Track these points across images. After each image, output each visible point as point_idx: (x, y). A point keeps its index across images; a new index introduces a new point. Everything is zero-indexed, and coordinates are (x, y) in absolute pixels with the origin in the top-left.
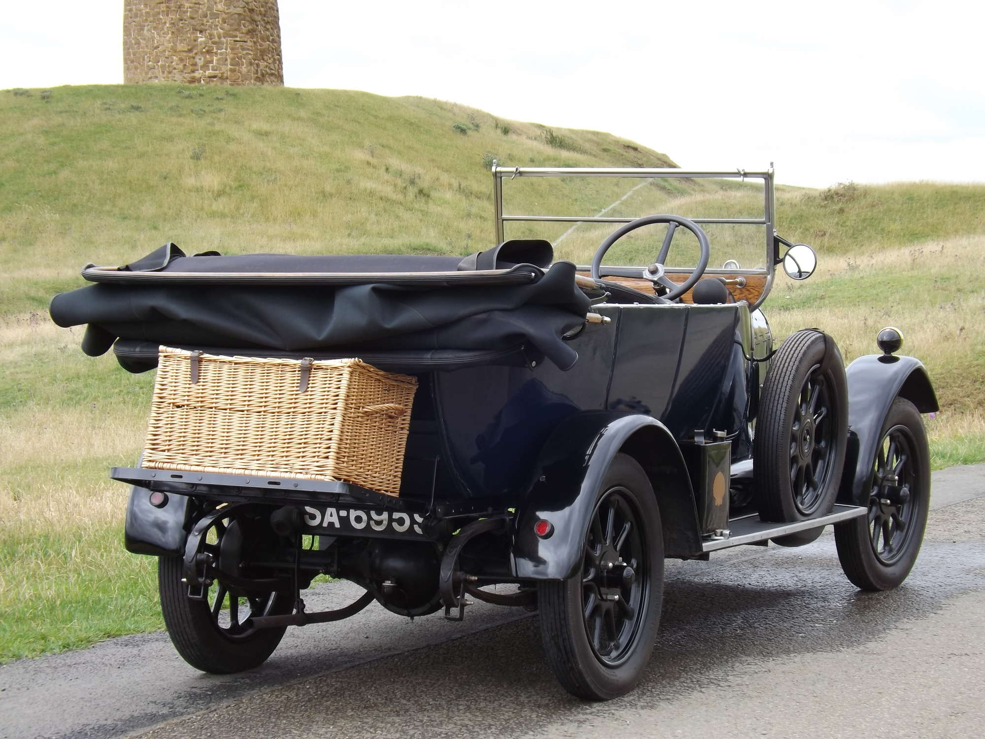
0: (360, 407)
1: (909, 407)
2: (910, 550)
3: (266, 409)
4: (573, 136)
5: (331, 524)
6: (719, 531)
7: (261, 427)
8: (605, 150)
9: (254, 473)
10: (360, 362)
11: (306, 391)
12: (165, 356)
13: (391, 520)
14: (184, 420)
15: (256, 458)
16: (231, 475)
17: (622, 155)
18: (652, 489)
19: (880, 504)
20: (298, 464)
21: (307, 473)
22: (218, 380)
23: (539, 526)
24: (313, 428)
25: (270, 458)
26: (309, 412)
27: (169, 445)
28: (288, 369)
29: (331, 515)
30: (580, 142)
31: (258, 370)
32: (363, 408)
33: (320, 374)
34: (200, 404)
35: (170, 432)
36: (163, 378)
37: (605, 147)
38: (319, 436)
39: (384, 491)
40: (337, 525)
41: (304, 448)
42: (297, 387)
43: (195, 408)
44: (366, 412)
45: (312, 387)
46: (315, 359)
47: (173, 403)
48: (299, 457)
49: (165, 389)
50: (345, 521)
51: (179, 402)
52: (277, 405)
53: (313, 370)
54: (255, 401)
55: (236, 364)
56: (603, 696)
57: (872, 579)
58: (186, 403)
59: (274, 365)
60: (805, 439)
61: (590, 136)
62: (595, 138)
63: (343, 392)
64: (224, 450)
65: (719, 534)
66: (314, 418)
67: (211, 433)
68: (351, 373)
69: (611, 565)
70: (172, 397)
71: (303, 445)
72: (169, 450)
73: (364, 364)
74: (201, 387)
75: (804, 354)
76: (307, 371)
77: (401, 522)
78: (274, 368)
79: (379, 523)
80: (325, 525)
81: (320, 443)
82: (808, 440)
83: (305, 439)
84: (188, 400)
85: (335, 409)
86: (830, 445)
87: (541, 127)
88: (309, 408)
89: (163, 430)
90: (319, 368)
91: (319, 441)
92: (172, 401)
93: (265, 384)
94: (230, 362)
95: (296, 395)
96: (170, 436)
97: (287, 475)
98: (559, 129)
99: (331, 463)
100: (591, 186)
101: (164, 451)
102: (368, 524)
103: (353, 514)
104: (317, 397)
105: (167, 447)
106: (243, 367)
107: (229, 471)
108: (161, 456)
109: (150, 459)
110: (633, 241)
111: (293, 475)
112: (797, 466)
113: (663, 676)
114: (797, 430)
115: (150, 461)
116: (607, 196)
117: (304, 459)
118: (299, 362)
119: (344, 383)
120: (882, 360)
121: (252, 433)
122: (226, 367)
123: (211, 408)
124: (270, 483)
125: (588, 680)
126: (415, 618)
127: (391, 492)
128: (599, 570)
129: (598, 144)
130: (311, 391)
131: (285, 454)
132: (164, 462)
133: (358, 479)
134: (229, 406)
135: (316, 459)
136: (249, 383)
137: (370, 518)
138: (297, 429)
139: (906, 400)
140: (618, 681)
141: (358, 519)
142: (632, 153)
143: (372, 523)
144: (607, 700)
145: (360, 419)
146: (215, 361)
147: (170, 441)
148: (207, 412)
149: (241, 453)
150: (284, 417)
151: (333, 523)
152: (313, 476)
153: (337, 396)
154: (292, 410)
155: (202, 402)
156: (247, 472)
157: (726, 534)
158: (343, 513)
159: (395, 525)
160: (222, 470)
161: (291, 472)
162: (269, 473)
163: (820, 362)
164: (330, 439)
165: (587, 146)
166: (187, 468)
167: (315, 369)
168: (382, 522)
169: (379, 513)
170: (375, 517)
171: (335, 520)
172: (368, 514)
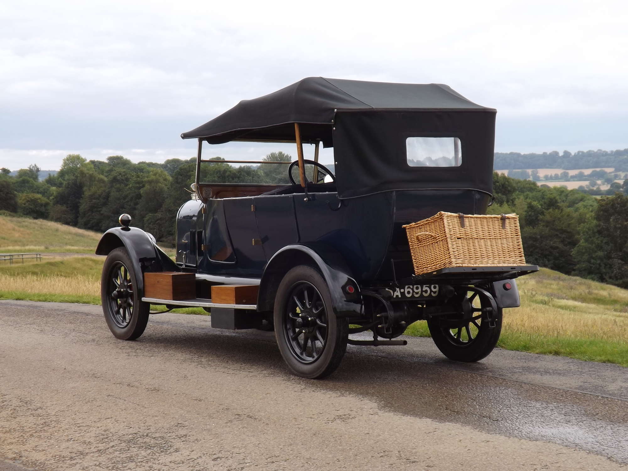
3: (492, 237)
5: (397, 296)
7: (492, 245)
11: (505, 229)
12: (446, 216)
13: (422, 291)
28: (496, 219)
29: (397, 292)
34: (467, 237)
36: (448, 226)
38: (515, 248)
40: (400, 296)
42: (501, 227)
47: (457, 237)
48: (510, 257)
49: (451, 231)
50: (403, 294)
51: (459, 236)
52: (495, 235)
54: (487, 234)
55: (476, 218)
58: (462, 237)
63: (519, 228)
70: (456, 234)
71: (510, 252)
72: (461, 258)
74: (466, 229)
77: (426, 291)
78: (491, 219)
79: (417, 293)
80: (395, 296)
84: (462, 235)
85: (516, 235)
88: (507, 236)
89: (456, 249)
90: (508, 218)
93: (489, 226)
94: (474, 218)
95: (501, 230)
99: (524, 259)
103: (407, 290)
104: (509, 231)
109: (456, 263)
117: (513, 258)
118: (500, 216)
119: (518, 224)
122: (472, 219)
123: (472, 238)
130: (507, 228)
134: (478, 237)
136: (483, 226)
137: (413, 291)
141: (409, 293)
143: (414, 293)
148: (471, 240)
151: (398, 295)
153: (517, 230)
158: (402, 290)
159: (424, 293)
168: (418, 292)
169: (417, 288)
170: (416, 291)
171: (399, 294)
172: (413, 289)
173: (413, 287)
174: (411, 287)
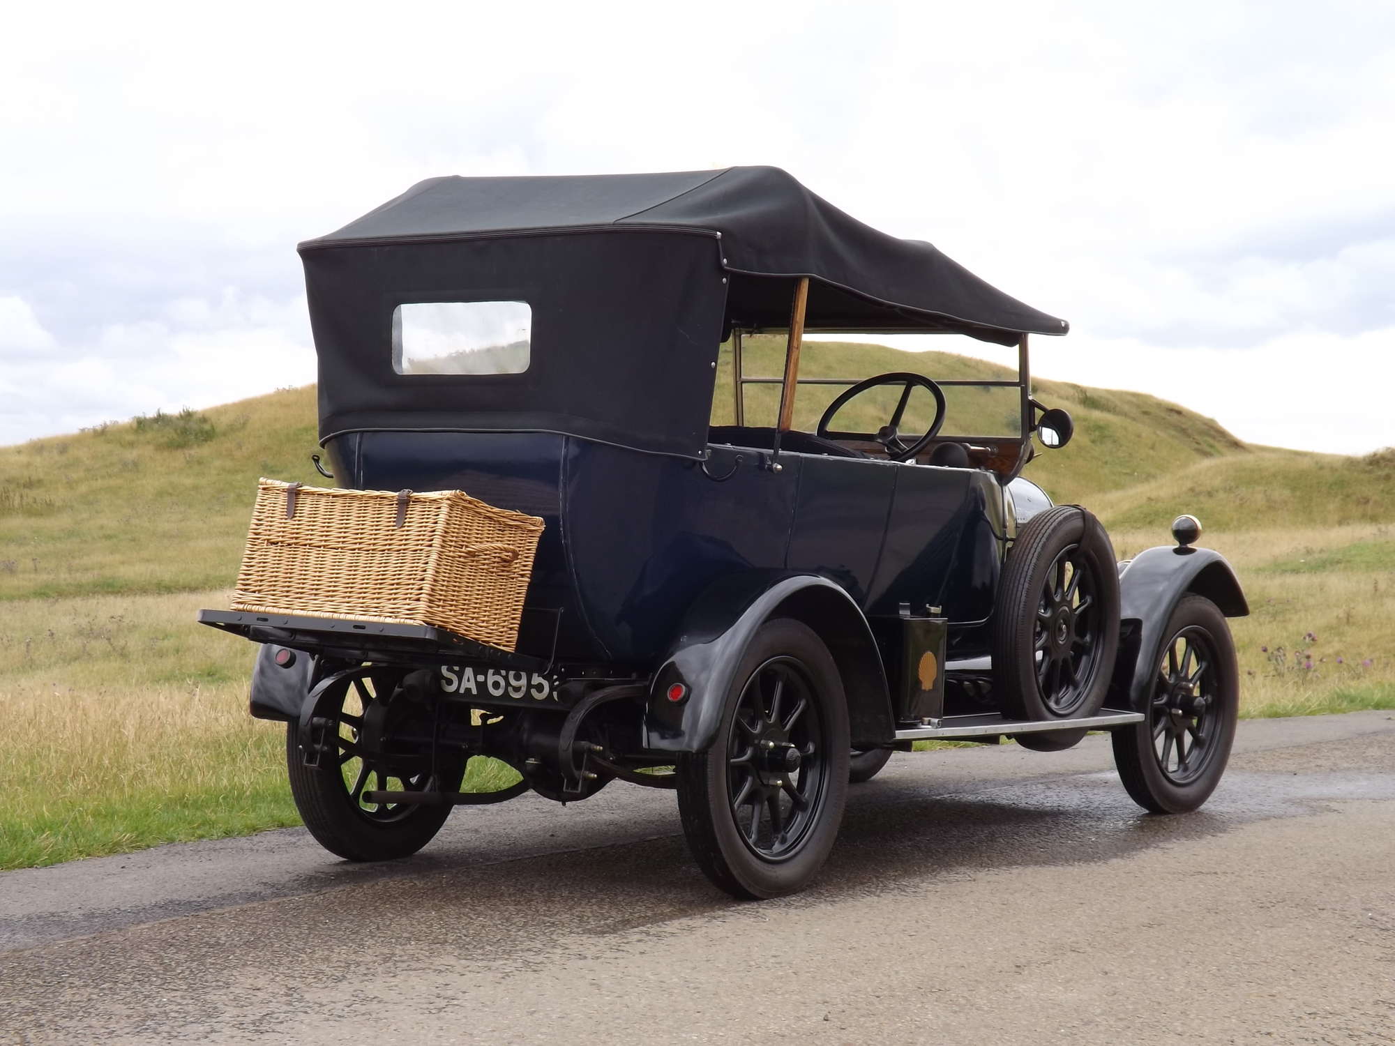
0: (462, 545)
1: (1207, 606)
2: (1208, 773)
3: (361, 546)
4: (1110, 397)
5: (468, 690)
6: (926, 719)
7: (353, 566)
8: (1146, 413)
9: (342, 616)
10: (463, 495)
11: (403, 527)
12: (264, 489)
13: (529, 686)
14: (277, 558)
15: (347, 600)
16: (319, 619)
17: (1164, 419)
18: (834, 665)
19: (1170, 714)
20: (388, 606)
21: (396, 617)
22: (314, 514)
23: (673, 691)
24: (407, 567)
25: (361, 600)
26: (404, 550)
27: (260, 586)
28: (386, 502)
29: (468, 680)
30: (1118, 403)
31: (356, 504)
32: (467, 547)
33: (418, 507)
34: (294, 541)
35: (263, 571)
36: (260, 512)
37: (1144, 410)
38: (413, 576)
39: (494, 643)
40: (474, 692)
41: (397, 589)
42: (394, 522)
43: (289, 545)
44: (470, 551)
45: (409, 522)
46: (414, 492)
47: (268, 540)
48: (390, 600)
49: (261, 524)
50: (482, 686)
51: (274, 538)
52: (373, 541)
53: (411, 503)
54: (351, 537)
55: (334, 496)
56: (757, 894)
57: (1156, 798)
58: (281, 539)
59: (371, 497)
60: (1060, 629)
61: (1130, 398)
62: (1134, 400)
63: (440, 527)
64: (314, 592)
65: (926, 723)
66: (409, 554)
67: (303, 572)
68: (451, 507)
69: (771, 744)
70: (268, 533)
71: (395, 586)
72: (259, 591)
73: (469, 498)
74: (297, 522)
75: (1054, 530)
76: (404, 504)
77: (540, 688)
78: (372, 501)
79: (517, 689)
80: (462, 691)
81: (413, 584)
82: (1065, 631)
83: (398, 579)
84: (283, 536)
85: (431, 546)
86: (1096, 639)
87: (1075, 387)
88: (405, 545)
89: (255, 569)
90: (417, 501)
91: (412, 581)
92: (268, 537)
93: (361, 519)
94: (328, 495)
95: (393, 530)
96: (262, 576)
97: (376, 619)
98: (1095, 390)
99: (422, 606)
100: (1124, 448)
101: (254, 592)
102: (506, 690)
103: (491, 678)
104: (413, 534)
105: (258, 588)
106: (340, 500)
107: (316, 614)
108: (250, 597)
109: (239, 600)
110: (1153, 504)
111: (382, 619)
112: (1050, 659)
113: (848, 880)
114: (1049, 618)
115: (238, 603)
116: (1141, 459)
117: (395, 602)
118: (397, 494)
119: (442, 517)
120: (1177, 551)
121: (344, 574)
122: (324, 500)
123: (305, 545)
124: (356, 627)
125: (735, 873)
126: (567, 803)
127: (504, 646)
128: (759, 750)
129: (1138, 406)
130: (408, 526)
131: (376, 596)
132: (254, 605)
133: (459, 627)
134: (323, 543)
135: (408, 601)
136: (346, 518)
137: (508, 684)
138: (391, 568)
139: (1203, 598)
140: (777, 877)
141: (496, 685)
142: (1176, 416)
143: (510, 689)
144: (763, 899)
145: (462, 559)
146: (313, 494)
147: (261, 581)
148: (301, 549)
149: (331, 594)
150: (378, 555)
151: (470, 689)
152: (402, 620)
153: (434, 531)
154: (388, 547)
155: (296, 538)
156: (336, 616)
157: (934, 723)
158: (481, 678)
159: (533, 692)
160: (310, 613)
161: (380, 616)
162: (358, 617)
163: (1078, 541)
164: (423, 580)
165: (1126, 408)
166: (275, 610)
167: (413, 502)
168: (520, 688)
169: (518, 678)
170: (513, 682)
171: (472, 685)
172: (506, 678)
173: (507, 674)
174: (503, 672)
